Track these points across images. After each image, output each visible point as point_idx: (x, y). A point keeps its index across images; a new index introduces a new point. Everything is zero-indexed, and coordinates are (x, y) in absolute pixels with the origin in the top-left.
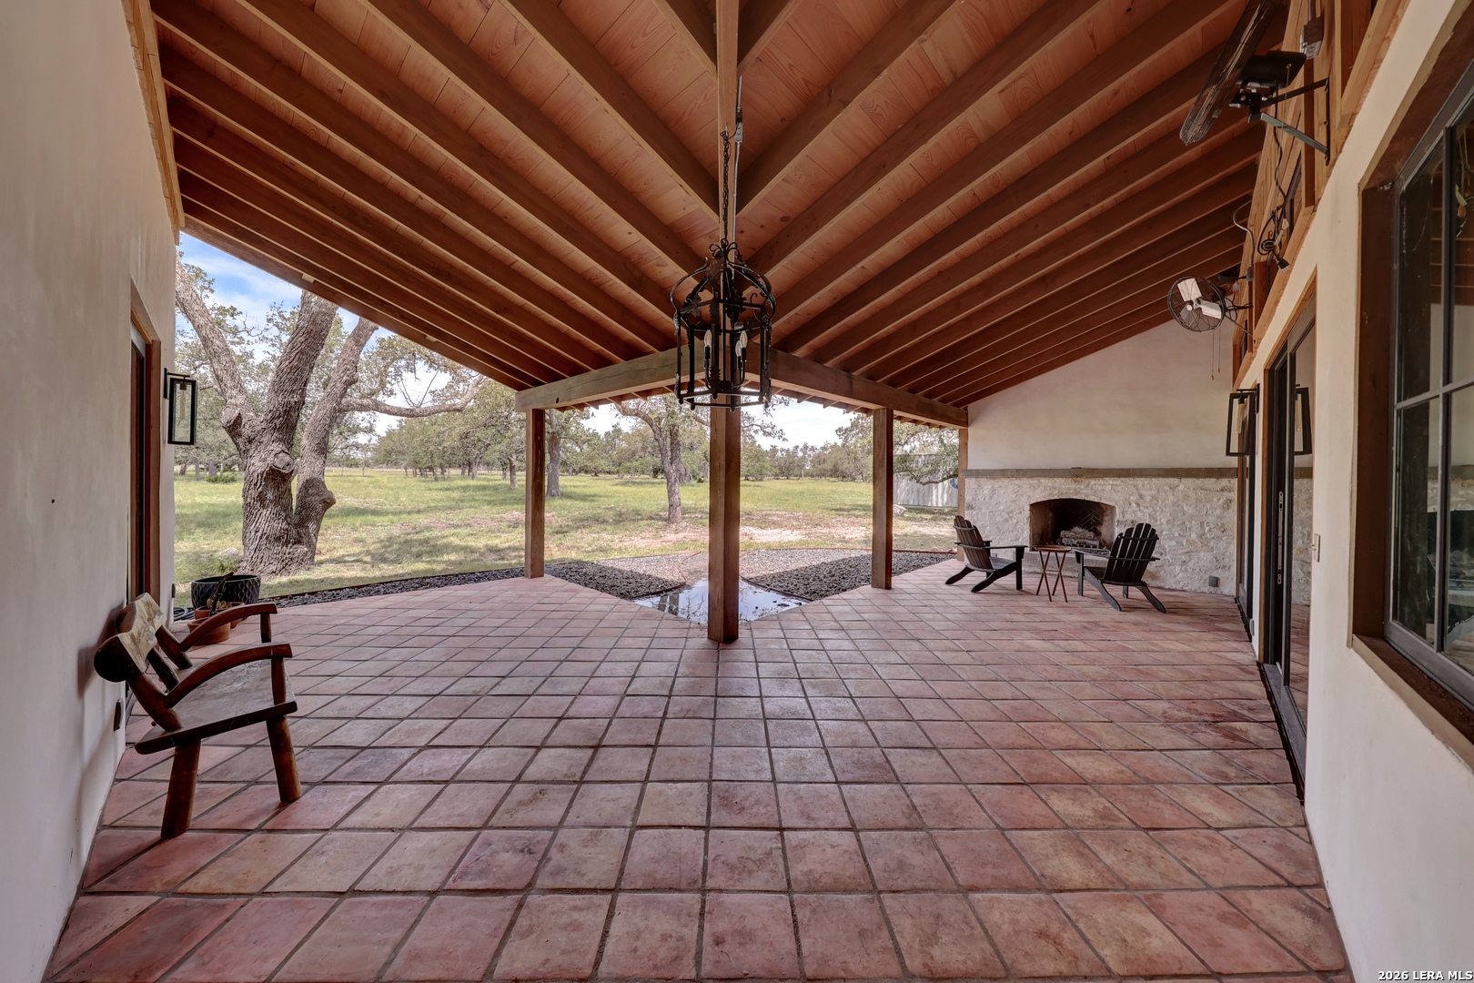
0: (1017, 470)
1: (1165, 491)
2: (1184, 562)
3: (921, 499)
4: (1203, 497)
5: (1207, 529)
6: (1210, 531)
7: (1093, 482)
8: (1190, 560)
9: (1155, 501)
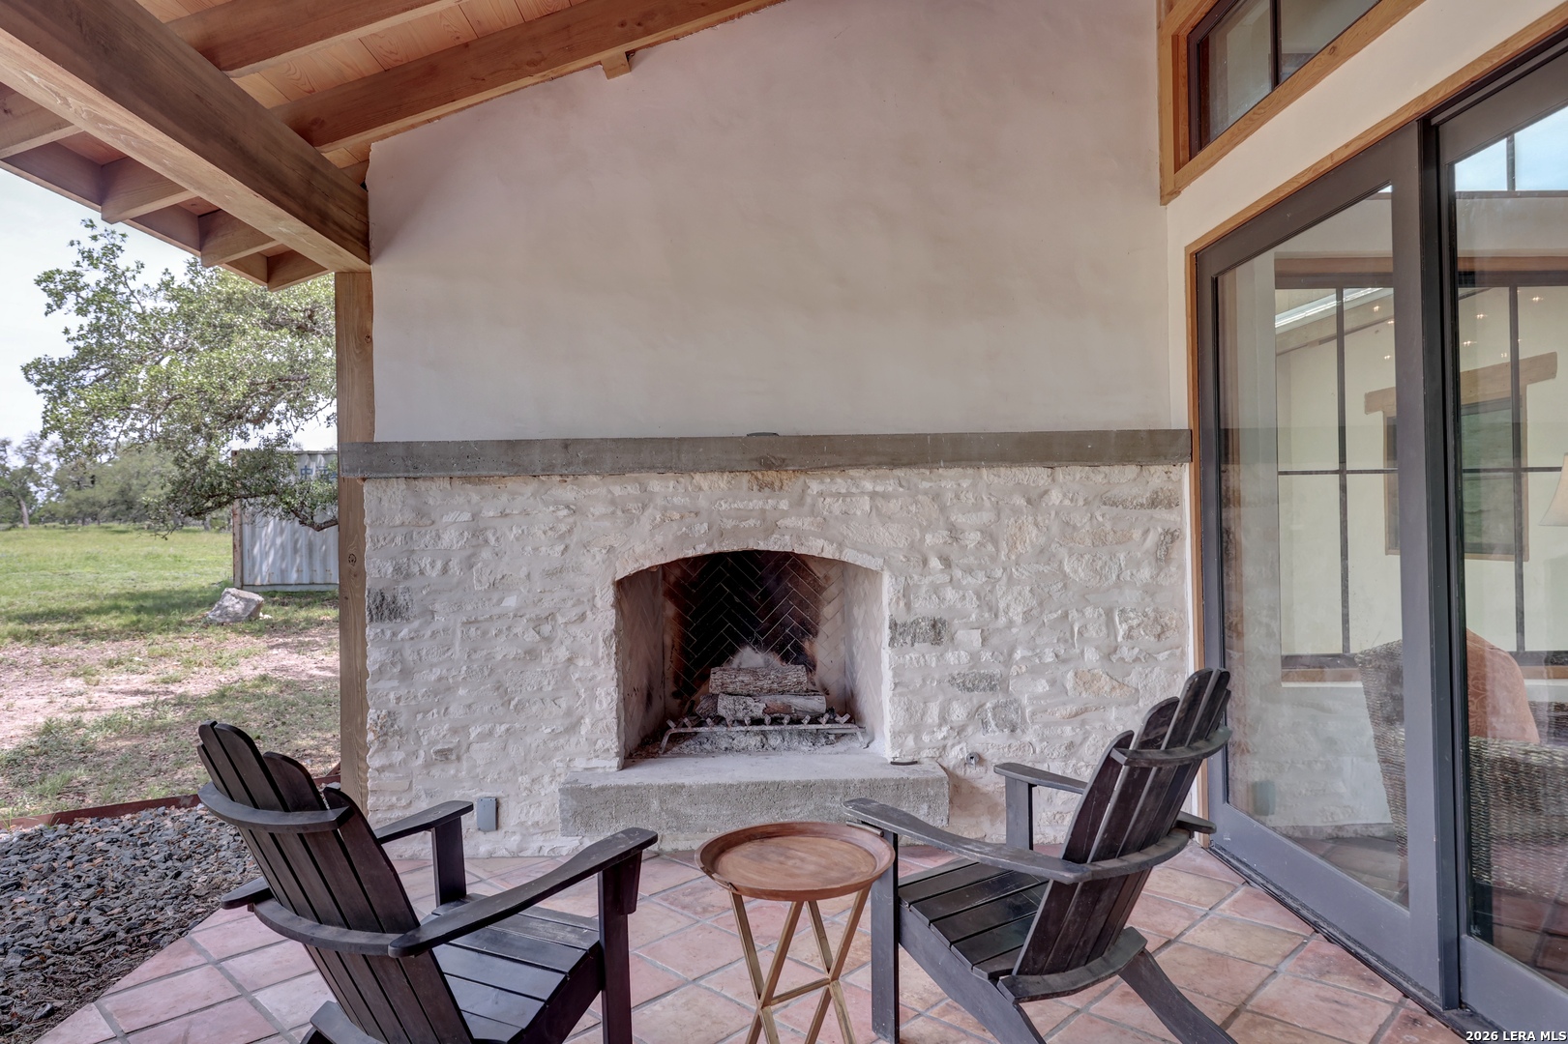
0: (566, 444)
1: (1016, 511)
2: (1071, 746)
3: (318, 567)
4: (1108, 527)
5: (1122, 629)
6: (1129, 636)
7: (815, 487)
8: (1085, 739)
9: (990, 548)
